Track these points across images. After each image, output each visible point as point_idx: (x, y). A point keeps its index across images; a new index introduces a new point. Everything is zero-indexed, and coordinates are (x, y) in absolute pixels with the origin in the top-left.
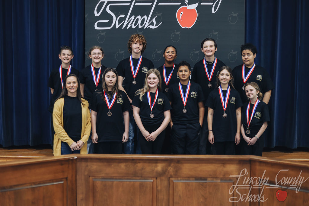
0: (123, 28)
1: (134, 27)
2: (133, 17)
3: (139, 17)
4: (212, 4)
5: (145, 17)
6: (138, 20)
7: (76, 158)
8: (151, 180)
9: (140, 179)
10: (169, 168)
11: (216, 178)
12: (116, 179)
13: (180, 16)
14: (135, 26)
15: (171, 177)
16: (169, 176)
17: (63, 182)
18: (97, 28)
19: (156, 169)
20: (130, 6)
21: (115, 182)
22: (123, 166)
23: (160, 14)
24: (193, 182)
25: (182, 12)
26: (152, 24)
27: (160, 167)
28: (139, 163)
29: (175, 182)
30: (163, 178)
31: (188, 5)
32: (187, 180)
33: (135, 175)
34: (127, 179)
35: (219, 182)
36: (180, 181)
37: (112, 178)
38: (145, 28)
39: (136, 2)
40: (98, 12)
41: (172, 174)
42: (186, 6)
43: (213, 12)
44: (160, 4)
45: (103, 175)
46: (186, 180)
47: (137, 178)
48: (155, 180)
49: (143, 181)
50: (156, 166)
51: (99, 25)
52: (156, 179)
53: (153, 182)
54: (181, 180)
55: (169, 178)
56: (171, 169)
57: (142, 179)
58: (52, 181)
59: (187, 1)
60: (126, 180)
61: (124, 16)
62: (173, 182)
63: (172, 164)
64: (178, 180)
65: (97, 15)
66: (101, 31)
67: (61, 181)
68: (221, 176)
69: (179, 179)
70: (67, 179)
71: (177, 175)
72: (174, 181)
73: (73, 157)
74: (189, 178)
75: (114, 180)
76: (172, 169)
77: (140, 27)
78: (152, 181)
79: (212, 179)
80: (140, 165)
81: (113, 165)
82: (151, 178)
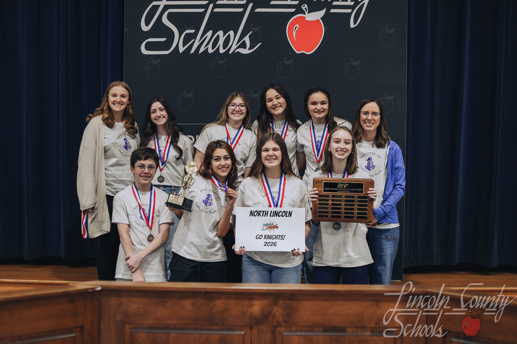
0: (192, 52)
1: (210, 51)
2: (210, 33)
3: (221, 33)
4: (349, 11)
5: (231, 33)
6: (218, 37)
7: (99, 289)
8: (241, 330)
9: (220, 330)
10: (276, 309)
11: (363, 328)
12: (175, 329)
13: (292, 32)
14: (213, 49)
15: (279, 325)
16: (274, 324)
17: (74, 335)
18: (144, 51)
19: (250, 310)
20: (204, 13)
21: (173, 335)
22: (188, 304)
23: (258, 29)
24: (320, 336)
25: (297, 25)
26: (243, 45)
27: (257, 307)
28: (219, 298)
29: (286, 335)
30: (264, 327)
31: (307, 13)
32: (309, 331)
33: (211, 322)
34: (196, 329)
35: (368, 336)
36: (295, 334)
37: (167, 327)
38: (230, 53)
39: (216, 6)
40: (147, 24)
41: (281, 319)
42: (305, 14)
43: (352, 25)
44: (257, 10)
45: (150, 321)
46: (306, 331)
47: (215, 327)
48: (249, 331)
49: (226, 332)
50: (251, 306)
51: (149, 47)
52: (251, 329)
53: (243, 336)
54: (296, 331)
55: (275, 327)
56: (278, 312)
57: (224, 330)
58: (53, 332)
59: (306, 6)
60: (193, 332)
61: (193, 31)
62: (282, 336)
63: (281, 302)
64: (291, 331)
65: (145, 28)
66: (152, 58)
67: (71, 332)
68: (373, 325)
69: (294, 329)
70: (81, 328)
71: (289, 320)
72: (284, 334)
73: (94, 288)
74: (311, 327)
75: (170, 331)
76: (279, 310)
77: (222, 51)
78: (243, 333)
79: (355, 329)
80: (219, 304)
81: (168, 304)
82: (241, 328)
